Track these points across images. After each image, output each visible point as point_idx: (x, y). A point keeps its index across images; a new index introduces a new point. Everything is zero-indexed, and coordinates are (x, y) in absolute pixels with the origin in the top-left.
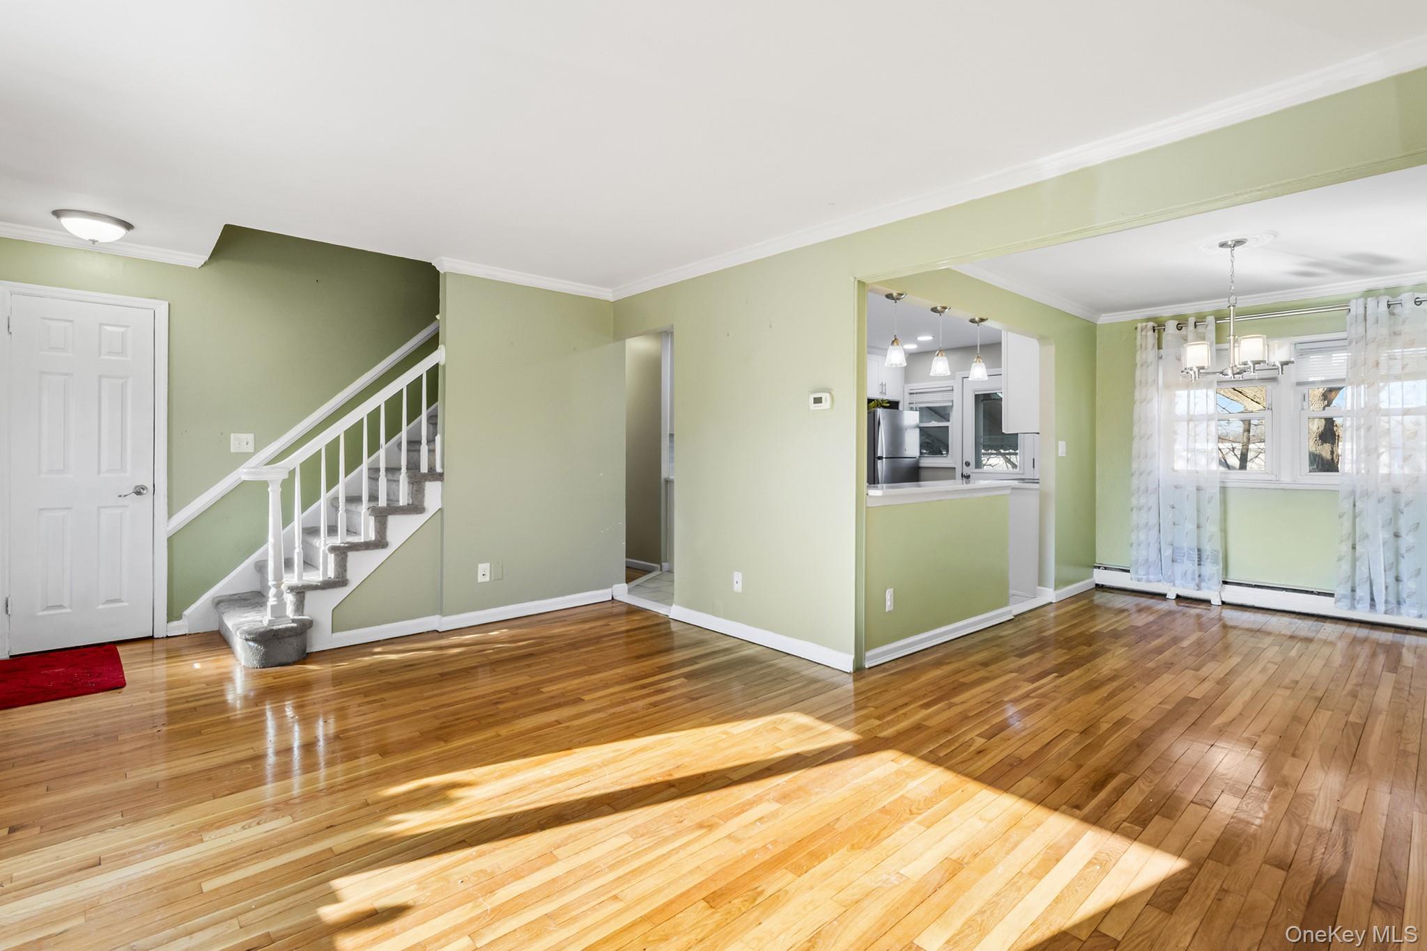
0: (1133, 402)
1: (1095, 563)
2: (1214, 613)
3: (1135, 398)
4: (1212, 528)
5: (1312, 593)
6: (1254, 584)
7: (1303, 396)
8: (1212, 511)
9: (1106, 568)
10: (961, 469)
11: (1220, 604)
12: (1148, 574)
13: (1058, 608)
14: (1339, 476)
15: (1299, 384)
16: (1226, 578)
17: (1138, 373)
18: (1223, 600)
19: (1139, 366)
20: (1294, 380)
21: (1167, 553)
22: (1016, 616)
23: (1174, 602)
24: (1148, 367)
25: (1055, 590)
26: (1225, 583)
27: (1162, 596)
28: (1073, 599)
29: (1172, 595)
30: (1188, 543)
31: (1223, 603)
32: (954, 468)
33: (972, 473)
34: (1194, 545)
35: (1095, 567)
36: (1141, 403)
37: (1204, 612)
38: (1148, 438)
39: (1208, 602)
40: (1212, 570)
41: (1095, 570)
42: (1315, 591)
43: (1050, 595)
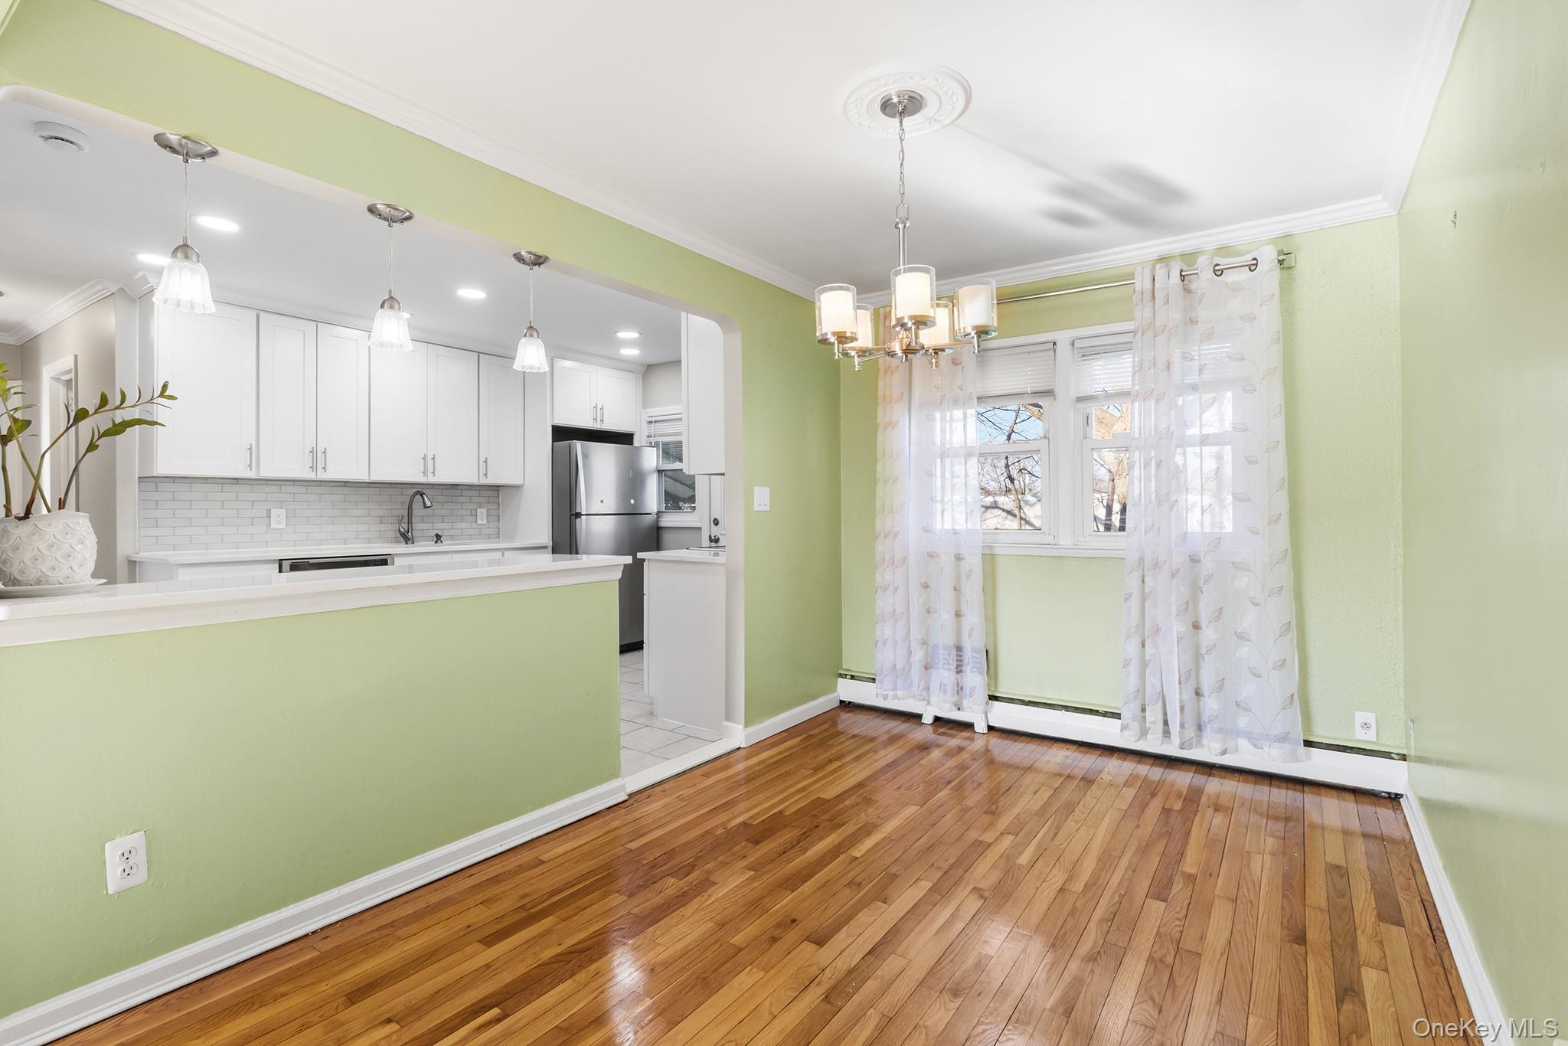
0: (875, 428)
1: (841, 668)
2: (979, 744)
3: (879, 421)
4: (973, 619)
5: (1095, 712)
6: (1027, 699)
7: (1085, 418)
8: (973, 592)
9: (853, 677)
10: (708, 532)
11: (986, 731)
12: (895, 689)
13: (747, 757)
14: (1123, 536)
15: (1080, 399)
16: (996, 691)
17: (881, 384)
18: (991, 724)
19: (882, 372)
20: (1074, 394)
21: (918, 655)
22: (631, 796)
23: (930, 729)
24: (892, 373)
25: (746, 726)
26: (993, 698)
27: (917, 717)
28: (785, 734)
29: (928, 719)
30: (944, 638)
31: (991, 728)
32: (701, 528)
33: (721, 534)
34: (951, 640)
35: (841, 676)
36: (886, 428)
37: (965, 743)
38: (894, 482)
39: (968, 726)
40: (975, 680)
41: (840, 680)
42: (1101, 709)
43: (738, 736)
